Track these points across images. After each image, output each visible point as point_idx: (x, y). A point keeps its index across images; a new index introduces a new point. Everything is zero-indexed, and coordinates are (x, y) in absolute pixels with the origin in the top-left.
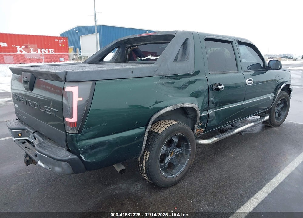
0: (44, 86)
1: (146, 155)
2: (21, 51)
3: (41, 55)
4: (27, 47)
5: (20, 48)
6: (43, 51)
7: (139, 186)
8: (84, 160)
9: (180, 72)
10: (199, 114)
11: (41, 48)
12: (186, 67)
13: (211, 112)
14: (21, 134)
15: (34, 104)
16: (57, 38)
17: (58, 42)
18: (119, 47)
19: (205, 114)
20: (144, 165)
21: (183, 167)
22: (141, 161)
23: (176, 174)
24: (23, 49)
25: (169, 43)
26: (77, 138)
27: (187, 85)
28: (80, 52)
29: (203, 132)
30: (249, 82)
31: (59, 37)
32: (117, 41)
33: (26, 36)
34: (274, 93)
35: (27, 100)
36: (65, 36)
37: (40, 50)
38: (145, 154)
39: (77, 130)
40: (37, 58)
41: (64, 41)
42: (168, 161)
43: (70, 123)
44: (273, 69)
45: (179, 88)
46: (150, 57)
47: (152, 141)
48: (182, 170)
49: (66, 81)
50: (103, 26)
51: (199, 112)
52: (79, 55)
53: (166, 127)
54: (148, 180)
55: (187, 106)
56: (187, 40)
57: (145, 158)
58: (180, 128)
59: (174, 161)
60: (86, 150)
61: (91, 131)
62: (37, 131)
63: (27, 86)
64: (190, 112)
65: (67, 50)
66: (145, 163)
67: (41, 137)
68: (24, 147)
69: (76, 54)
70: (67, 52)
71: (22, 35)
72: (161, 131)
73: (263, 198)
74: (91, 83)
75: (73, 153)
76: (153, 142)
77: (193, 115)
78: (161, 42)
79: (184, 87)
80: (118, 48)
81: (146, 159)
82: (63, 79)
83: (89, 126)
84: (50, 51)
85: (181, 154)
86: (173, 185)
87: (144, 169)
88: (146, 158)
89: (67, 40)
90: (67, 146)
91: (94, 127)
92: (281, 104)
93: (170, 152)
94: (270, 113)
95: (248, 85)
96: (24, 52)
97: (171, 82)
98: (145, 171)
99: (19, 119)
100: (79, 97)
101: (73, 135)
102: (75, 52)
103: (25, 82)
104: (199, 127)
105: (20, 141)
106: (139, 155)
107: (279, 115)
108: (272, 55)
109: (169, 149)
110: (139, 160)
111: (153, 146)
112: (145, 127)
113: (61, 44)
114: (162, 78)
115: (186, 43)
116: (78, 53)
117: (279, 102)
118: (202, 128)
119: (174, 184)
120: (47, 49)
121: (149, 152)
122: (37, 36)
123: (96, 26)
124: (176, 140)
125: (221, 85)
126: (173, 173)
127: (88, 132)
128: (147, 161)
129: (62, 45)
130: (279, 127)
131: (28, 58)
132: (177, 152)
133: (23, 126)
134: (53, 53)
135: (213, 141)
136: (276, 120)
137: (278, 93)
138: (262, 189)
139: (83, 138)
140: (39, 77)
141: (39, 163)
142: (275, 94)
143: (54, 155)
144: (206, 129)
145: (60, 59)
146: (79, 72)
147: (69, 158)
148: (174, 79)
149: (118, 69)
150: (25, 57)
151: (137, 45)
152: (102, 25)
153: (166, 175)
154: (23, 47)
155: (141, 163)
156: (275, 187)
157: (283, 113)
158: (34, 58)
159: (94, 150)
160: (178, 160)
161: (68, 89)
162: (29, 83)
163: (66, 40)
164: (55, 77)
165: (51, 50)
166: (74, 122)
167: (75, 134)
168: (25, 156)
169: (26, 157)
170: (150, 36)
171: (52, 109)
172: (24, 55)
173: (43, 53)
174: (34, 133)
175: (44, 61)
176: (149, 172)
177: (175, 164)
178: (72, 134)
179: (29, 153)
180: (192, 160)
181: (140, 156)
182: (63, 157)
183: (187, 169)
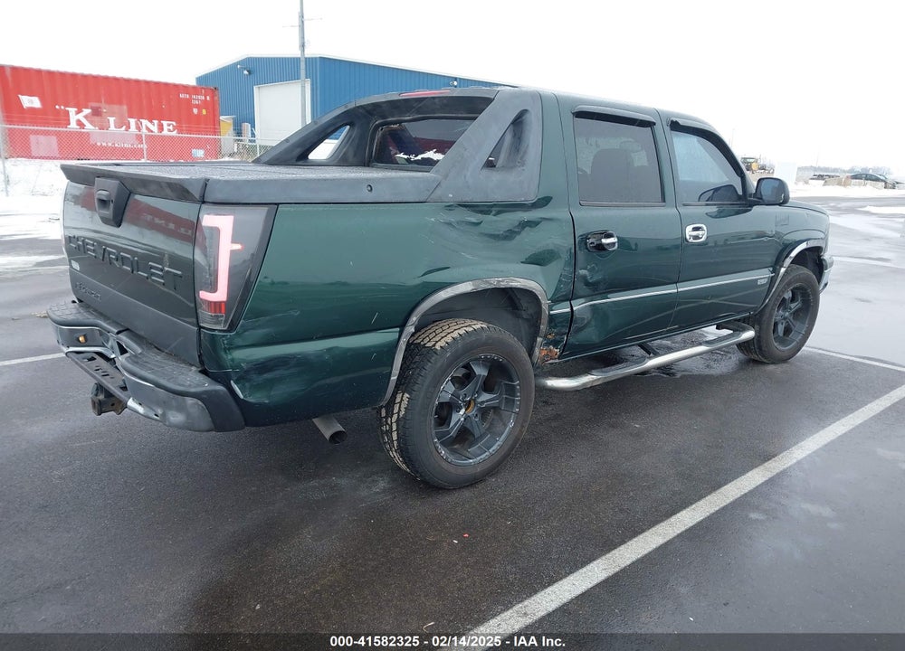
0: (149, 217)
1: (400, 403)
2: (80, 123)
3: (139, 138)
4: (96, 112)
5: (78, 113)
6: (144, 127)
7: (382, 484)
8: (242, 396)
9: (499, 196)
10: (545, 307)
11: (139, 117)
12: (517, 183)
13: (579, 305)
14: (85, 336)
15: (123, 258)
16: (185, 88)
17: (189, 101)
18: (351, 124)
19: (562, 309)
20: (394, 428)
21: (498, 443)
22: (386, 417)
23: (478, 458)
24: (86, 117)
25: (475, 119)
26: (226, 342)
27: (515, 232)
28: (253, 135)
29: (559, 358)
30: (695, 233)
31: (194, 87)
32: (346, 107)
33: (96, 78)
34: (771, 269)
35: (105, 249)
36: (212, 84)
37: (137, 124)
38: (398, 400)
39: (226, 321)
40: (126, 146)
41: (206, 97)
42: (458, 422)
43: (210, 302)
44: (766, 202)
45: (495, 237)
46: (431, 154)
47: (417, 367)
48: (494, 448)
49: (204, 202)
50: (323, 59)
51: (545, 303)
52: (250, 141)
53: (455, 335)
54: (404, 466)
55: (514, 284)
56: (522, 113)
57: (396, 410)
58: (490, 341)
59: (474, 424)
60: (247, 372)
61: (260, 327)
62: (127, 329)
63: (109, 213)
64: (524, 303)
65: (214, 127)
66: (397, 421)
67: (135, 342)
68: (91, 369)
69: (241, 140)
70: (216, 131)
71: (85, 77)
72: (442, 343)
73: (691, 525)
74: (265, 209)
75: (215, 378)
76: (418, 371)
77: (531, 311)
78: (460, 115)
79: (510, 235)
80: (348, 127)
81: (398, 413)
82: (197, 196)
83: (256, 314)
84: (165, 127)
85: (496, 409)
86: (468, 486)
87: (395, 436)
88: (400, 410)
89: (216, 98)
90: (202, 362)
91: (268, 318)
92: (793, 299)
93: (463, 402)
94: (760, 324)
95: (691, 240)
96: (89, 126)
97: (474, 220)
98: (395, 443)
99: (80, 301)
100: (234, 241)
101: (216, 333)
102: (239, 133)
103: (103, 203)
104: (548, 344)
105: (82, 355)
106: (381, 401)
107: (787, 331)
108: (826, 169)
109: (462, 392)
110: (383, 414)
111: (419, 381)
112: (398, 329)
113: (197, 106)
114: (449, 207)
115: (521, 122)
116: (247, 137)
117: (788, 295)
118: (554, 346)
119: (473, 482)
120: (156, 122)
121: (406, 395)
122: (128, 81)
123: (303, 59)
124: (481, 371)
125: (610, 236)
126: (470, 456)
127: (253, 329)
128: (401, 416)
129: (200, 112)
130: (785, 366)
131: (99, 144)
132: (483, 402)
133: (89, 317)
134: (175, 133)
135: (584, 384)
136: (776, 344)
137: (783, 270)
138: (694, 506)
139: (239, 341)
140: (139, 190)
141: (131, 403)
142: (776, 271)
143: (168, 380)
144: (568, 350)
145: (194, 151)
146: (237, 181)
147: (204, 389)
148: (481, 212)
149: (333, 180)
150: (92, 142)
151: (400, 122)
152: (321, 58)
153: (451, 458)
154: (87, 111)
155: (386, 421)
156: (728, 502)
157: (798, 327)
158: (116, 145)
159: (266, 376)
160: (486, 425)
161: (209, 220)
162: (112, 205)
163: (212, 97)
164: (179, 191)
165: (169, 125)
166: (220, 303)
167: (220, 331)
168: (95, 392)
169: (96, 395)
170: (434, 98)
171: (166, 269)
172: (88, 134)
173: (144, 130)
174: (118, 333)
175: (145, 156)
176: (405, 444)
177: (477, 433)
178: (214, 330)
179: (107, 382)
180: (523, 427)
181: (383, 403)
182: (190, 386)
183: (506, 448)
